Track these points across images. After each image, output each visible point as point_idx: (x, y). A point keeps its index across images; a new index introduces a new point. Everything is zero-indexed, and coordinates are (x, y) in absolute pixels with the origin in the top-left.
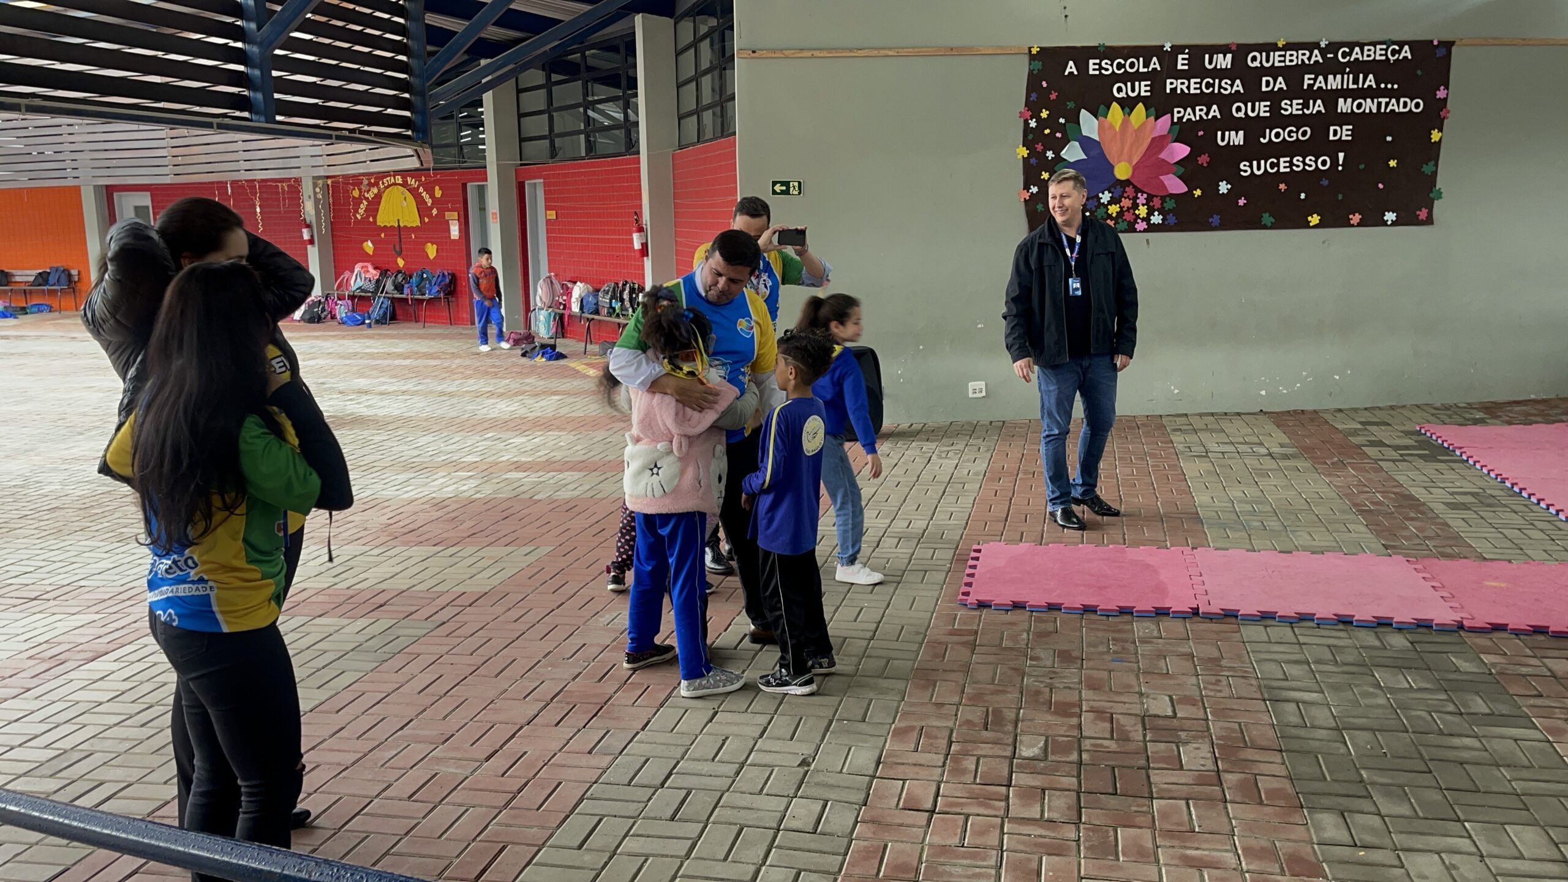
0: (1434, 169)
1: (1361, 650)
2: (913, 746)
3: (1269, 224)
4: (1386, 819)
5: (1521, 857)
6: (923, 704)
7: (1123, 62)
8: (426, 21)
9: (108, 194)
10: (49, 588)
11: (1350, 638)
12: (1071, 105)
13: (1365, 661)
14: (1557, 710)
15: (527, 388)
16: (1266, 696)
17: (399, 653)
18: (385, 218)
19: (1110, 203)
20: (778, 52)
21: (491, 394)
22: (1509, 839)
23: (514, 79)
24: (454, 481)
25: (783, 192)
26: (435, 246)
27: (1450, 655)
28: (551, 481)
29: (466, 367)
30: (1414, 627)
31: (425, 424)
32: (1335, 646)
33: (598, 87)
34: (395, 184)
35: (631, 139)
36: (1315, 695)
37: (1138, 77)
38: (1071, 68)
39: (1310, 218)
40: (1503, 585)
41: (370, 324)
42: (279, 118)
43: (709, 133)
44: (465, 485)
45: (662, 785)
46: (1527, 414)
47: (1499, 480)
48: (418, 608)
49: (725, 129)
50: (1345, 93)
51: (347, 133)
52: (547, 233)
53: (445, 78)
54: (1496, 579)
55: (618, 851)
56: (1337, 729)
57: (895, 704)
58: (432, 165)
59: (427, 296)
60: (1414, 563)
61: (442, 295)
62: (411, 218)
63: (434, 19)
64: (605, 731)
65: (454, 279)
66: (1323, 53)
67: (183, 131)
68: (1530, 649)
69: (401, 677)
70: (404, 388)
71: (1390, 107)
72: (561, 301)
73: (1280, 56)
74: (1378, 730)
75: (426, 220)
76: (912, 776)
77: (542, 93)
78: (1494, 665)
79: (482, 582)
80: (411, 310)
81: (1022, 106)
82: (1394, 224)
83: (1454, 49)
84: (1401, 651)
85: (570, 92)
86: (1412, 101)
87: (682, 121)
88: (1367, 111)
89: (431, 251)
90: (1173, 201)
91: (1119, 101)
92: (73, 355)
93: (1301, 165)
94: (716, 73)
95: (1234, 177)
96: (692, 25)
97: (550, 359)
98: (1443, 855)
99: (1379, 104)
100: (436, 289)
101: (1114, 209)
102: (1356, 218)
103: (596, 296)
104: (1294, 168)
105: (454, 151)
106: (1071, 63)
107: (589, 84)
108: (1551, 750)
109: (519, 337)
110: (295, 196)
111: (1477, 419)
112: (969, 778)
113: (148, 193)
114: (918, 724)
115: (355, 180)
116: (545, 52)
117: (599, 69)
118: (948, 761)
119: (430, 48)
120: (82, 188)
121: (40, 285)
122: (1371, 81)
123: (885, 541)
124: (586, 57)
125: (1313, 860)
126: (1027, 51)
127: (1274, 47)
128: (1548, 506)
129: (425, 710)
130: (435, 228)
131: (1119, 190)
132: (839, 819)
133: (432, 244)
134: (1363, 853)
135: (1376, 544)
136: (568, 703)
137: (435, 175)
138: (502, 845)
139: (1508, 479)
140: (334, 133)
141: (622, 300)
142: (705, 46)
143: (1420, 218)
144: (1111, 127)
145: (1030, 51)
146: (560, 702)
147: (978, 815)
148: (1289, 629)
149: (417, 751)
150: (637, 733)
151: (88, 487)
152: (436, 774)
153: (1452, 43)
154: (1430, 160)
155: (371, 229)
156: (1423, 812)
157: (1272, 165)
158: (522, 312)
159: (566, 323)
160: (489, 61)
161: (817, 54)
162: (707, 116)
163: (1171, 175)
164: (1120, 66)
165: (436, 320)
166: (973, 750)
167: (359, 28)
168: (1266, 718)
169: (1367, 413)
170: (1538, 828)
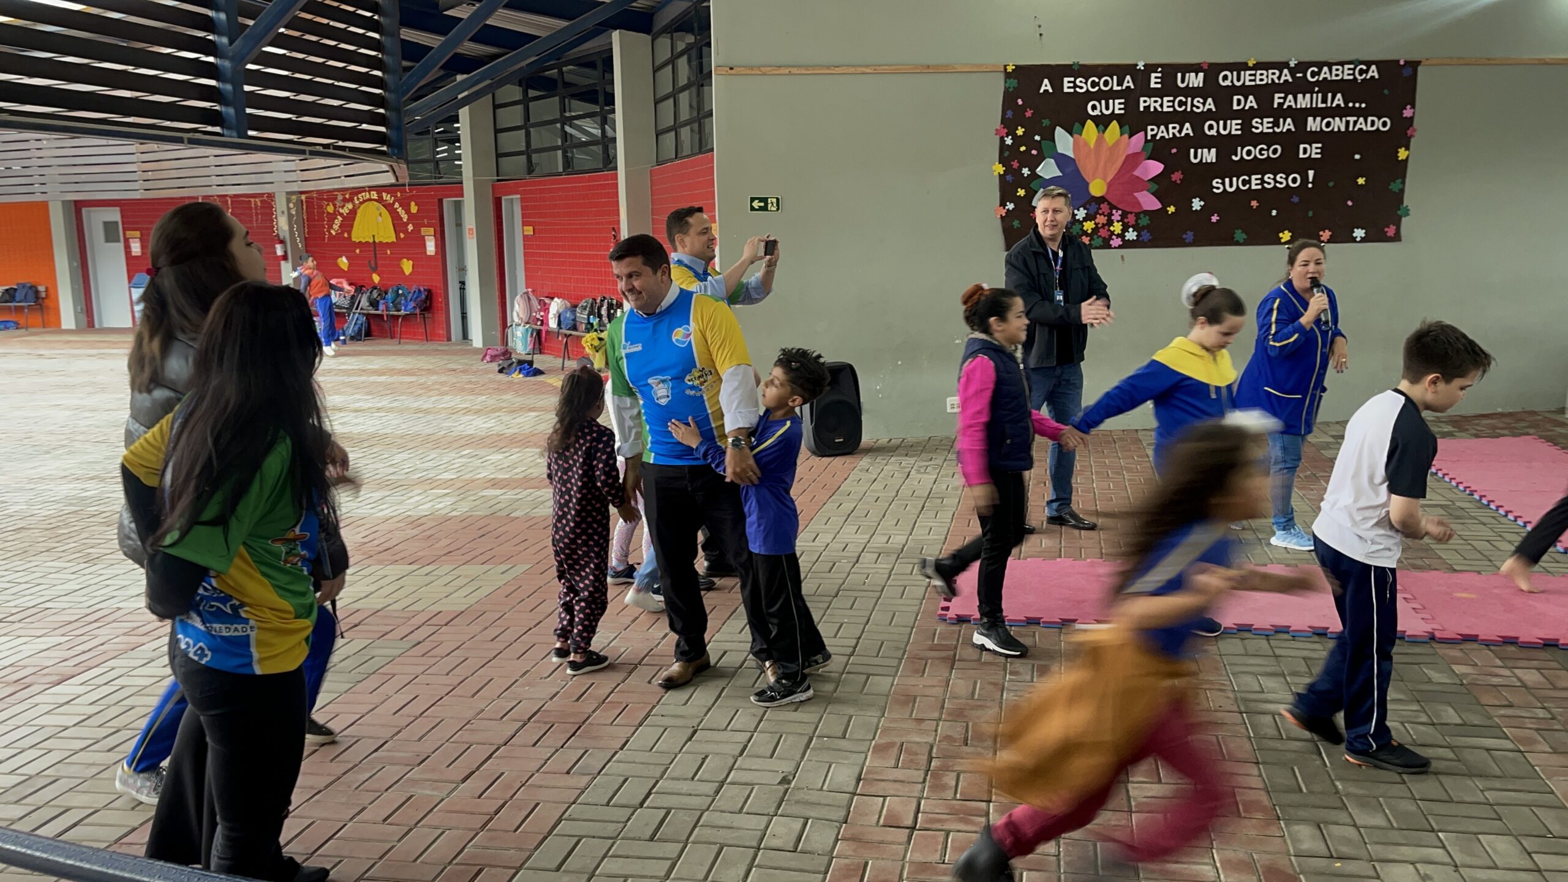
0: (1401, 186)
2: (892, 763)
3: (1242, 241)
4: (1362, 830)
5: (1496, 867)
6: (903, 719)
7: (1097, 80)
8: (402, 37)
9: (77, 209)
10: (14, 610)
12: (1046, 122)
14: (1527, 720)
15: (504, 405)
16: (1243, 709)
17: (373, 673)
18: (361, 233)
19: (1085, 219)
20: (755, 70)
21: (468, 411)
22: (1482, 849)
23: (490, 95)
24: (430, 498)
25: (761, 209)
26: (411, 262)
27: (1424, 666)
28: (529, 499)
29: (442, 384)
31: (400, 441)
32: (1309, 658)
33: (575, 103)
34: (370, 200)
35: (608, 155)
37: (1112, 95)
38: (1046, 86)
39: (1281, 235)
40: (1473, 596)
41: (345, 340)
42: (251, 133)
43: (687, 150)
44: (441, 502)
45: (641, 805)
46: (1494, 428)
47: (1468, 492)
48: (394, 627)
49: (703, 145)
50: (1314, 112)
51: (321, 149)
52: (524, 249)
53: (419, 94)
54: (1465, 590)
55: (597, 872)
57: (876, 720)
58: (407, 181)
59: (402, 312)
61: (418, 311)
62: (387, 235)
63: (409, 35)
64: (583, 751)
65: (429, 292)
66: (1292, 72)
67: (153, 146)
68: (1500, 659)
69: (376, 698)
70: (379, 405)
71: (1358, 126)
72: (538, 316)
73: (1250, 75)
75: (402, 236)
76: (892, 792)
77: (519, 108)
78: (1466, 675)
79: (459, 601)
80: (387, 326)
81: (997, 124)
82: (1363, 240)
83: (1420, 68)
85: (547, 108)
86: (1379, 119)
87: (660, 137)
88: (1336, 129)
89: (407, 266)
90: (1147, 217)
91: (1095, 119)
92: (40, 373)
93: (1272, 182)
94: (694, 89)
95: (1206, 193)
96: (669, 41)
97: (527, 375)
98: (1418, 865)
99: (1348, 122)
100: (412, 305)
101: (1089, 226)
103: (574, 312)
104: (1266, 185)
105: (430, 166)
106: (1046, 81)
107: (567, 100)
108: (1523, 759)
109: (496, 353)
110: (268, 211)
111: (1446, 432)
112: (949, 794)
113: (118, 209)
114: (898, 740)
115: (330, 196)
116: (520, 69)
117: (576, 85)
118: (928, 777)
119: (405, 63)
120: (51, 205)
121: (6, 302)
122: (1339, 100)
123: (864, 557)
124: (563, 73)
125: (1291, 872)
126: (1002, 69)
127: (1244, 66)
128: (1516, 518)
129: (399, 732)
130: (411, 244)
131: (1093, 207)
132: (819, 838)
133: (408, 259)
134: (1338, 865)
136: (546, 723)
137: (411, 190)
138: (479, 867)
139: (1476, 491)
140: (307, 148)
141: (600, 316)
142: (682, 62)
143: (1388, 234)
144: (1086, 144)
145: (1006, 69)
146: (538, 722)
147: (959, 831)
148: (1265, 642)
149: (392, 772)
150: (616, 753)
151: (54, 507)
152: (412, 796)
153: (1418, 63)
154: (1397, 179)
155: (344, 244)
156: (1397, 822)
157: (1244, 183)
158: (499, 328)
159: (543, 339)
160: (465, 76)
161: (795, 71)
162: (685, 132)
163: (1145, 192)
164: (1094, 84)
165: (413, 336)
166: (954, 765)
167: (333, 43)
168: (1243, 730)
170: (1511, 838)
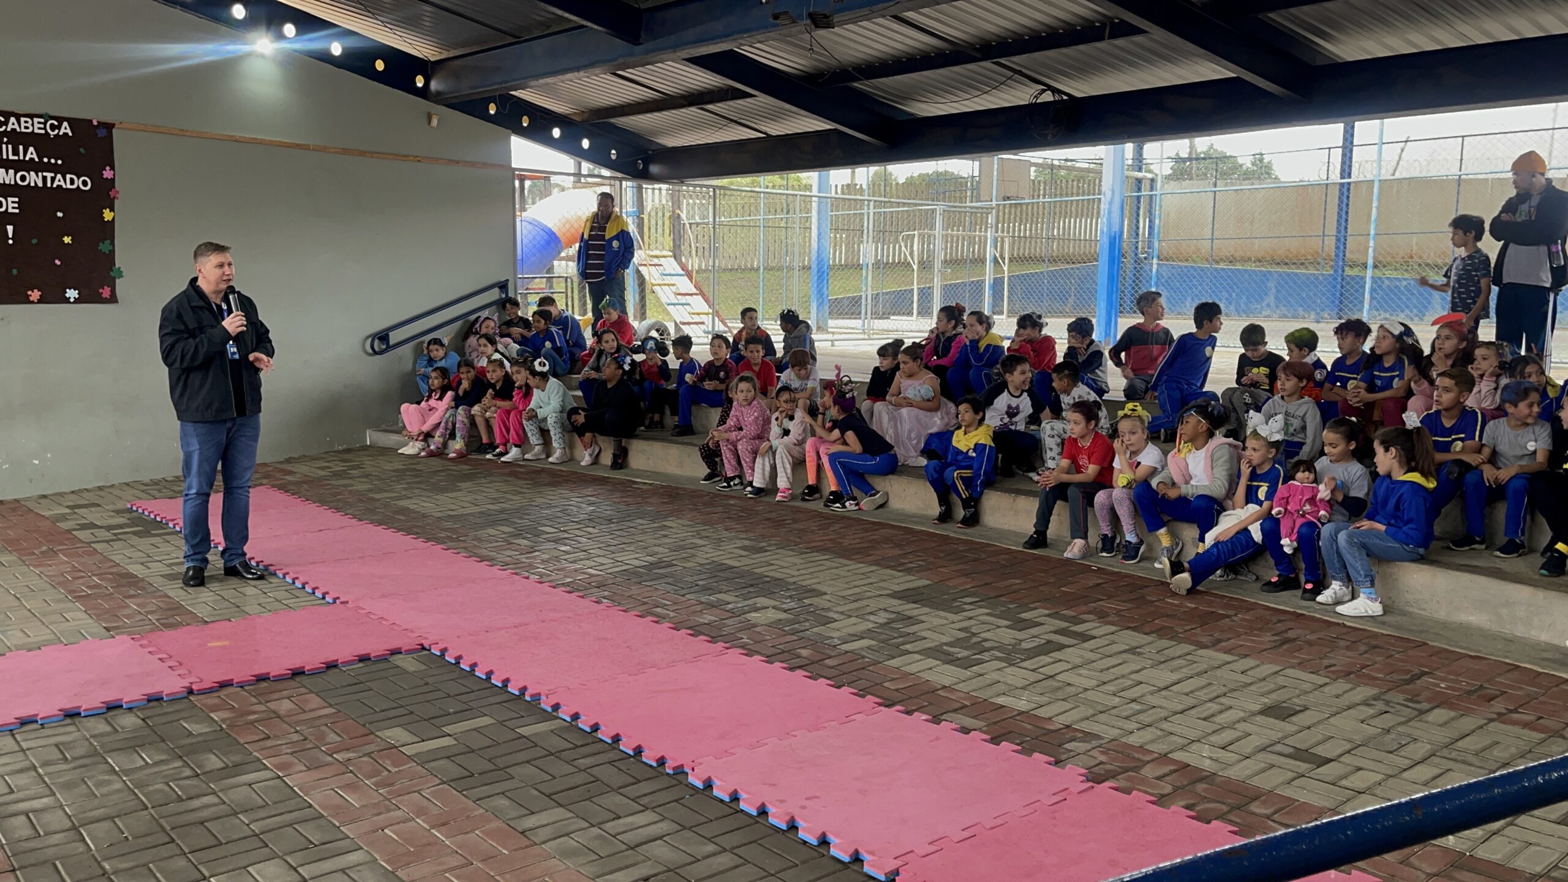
0: (111, 248)
1: (92, 740)
11: (79, 730)
13: (96, 750)
14: (284, 747)
27: (182, 722)
30: (145, 702)
32: (63, 744)
36: (45, 800)
40: (226, 643)
50: (6, 164)
54: (219, 638)
56: (74, 828)
60: (138, 640)
68: (254, 697)
71: (57, 183)
74: (118, 816)
78: (223, 720)
82: (77, 301)
83: (114, 131)
84: (134, 731)
86: (78, 179)
88: (33, 184)
99: (44, 178)
102: (35, 295)
108: (283, 784)
122: (32, 154)
135: (97, 628)
143: (104, 296)
148: (10, 737)
153: (112, 125)
154: (104, 239)
169: (73, 497)
170: (278, 859)
